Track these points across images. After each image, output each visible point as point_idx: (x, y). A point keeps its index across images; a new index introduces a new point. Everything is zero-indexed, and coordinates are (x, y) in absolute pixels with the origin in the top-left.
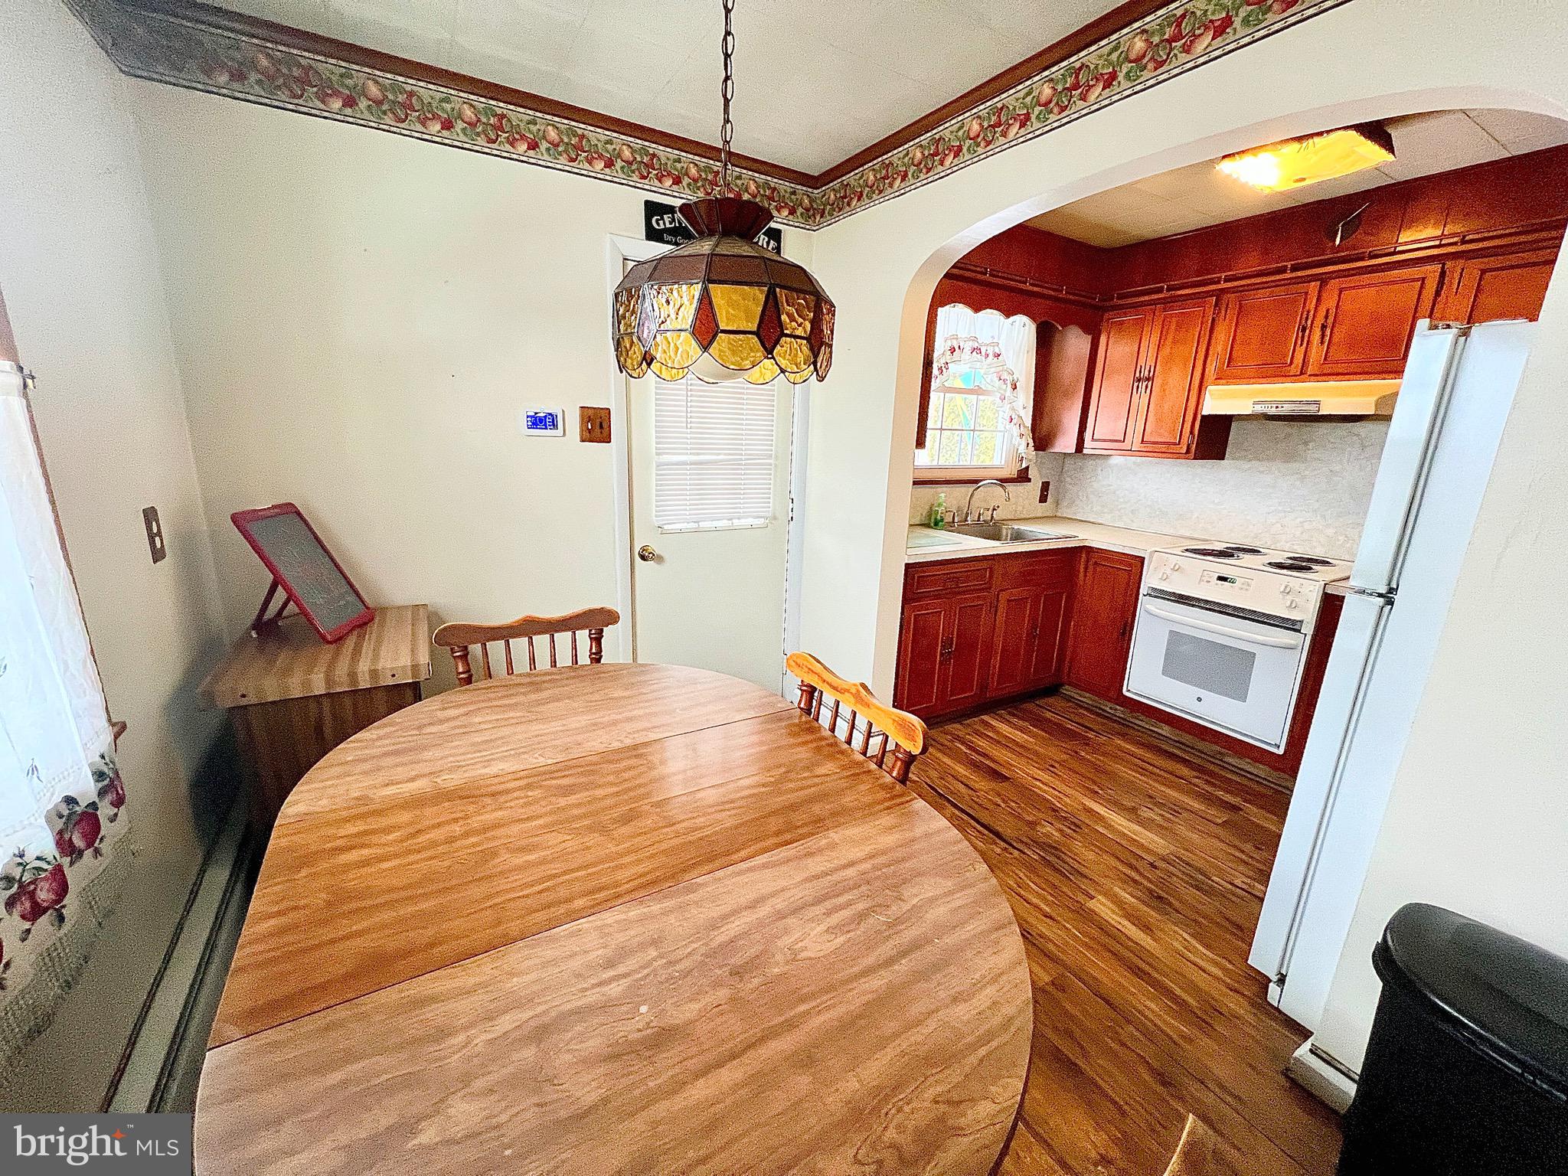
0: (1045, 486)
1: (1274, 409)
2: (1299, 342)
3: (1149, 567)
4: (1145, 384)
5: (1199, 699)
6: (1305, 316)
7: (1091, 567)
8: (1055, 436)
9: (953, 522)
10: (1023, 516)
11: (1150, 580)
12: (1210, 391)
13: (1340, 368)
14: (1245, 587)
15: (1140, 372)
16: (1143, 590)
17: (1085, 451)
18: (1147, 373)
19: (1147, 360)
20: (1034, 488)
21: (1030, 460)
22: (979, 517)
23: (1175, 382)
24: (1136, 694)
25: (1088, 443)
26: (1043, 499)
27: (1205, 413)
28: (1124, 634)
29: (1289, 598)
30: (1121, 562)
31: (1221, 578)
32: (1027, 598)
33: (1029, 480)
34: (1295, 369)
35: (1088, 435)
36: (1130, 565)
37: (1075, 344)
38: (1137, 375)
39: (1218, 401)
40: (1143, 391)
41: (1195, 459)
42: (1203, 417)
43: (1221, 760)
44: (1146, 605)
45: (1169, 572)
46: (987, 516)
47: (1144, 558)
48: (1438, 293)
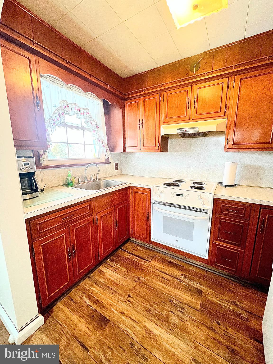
0: (116, 165)
1: (184, 131)
2: (188, 108)
3: (153, 192)
4: (142, 126)
5: (177, 241)
6: (188, 99)
7: (134, 194)
8: (116, 146)
9: (79, 182)
10: (109, 176)
11: (154, 198)
12: (162, 127)
13: (202, 116)
14: (186, 197)
15: (140, 122)
16: (152, 201)
17: (126, 151)
18: (142, 122)
19: (141, 118)
20: (112, 165)
21: (109, 156)
22: (91, 178)
23: (151, 124)
24: (155, 240)
25: (127, 148)
26: (116, 169)
27: (162, 135)
28: (148, 218)
29: (202, 200)
30: (143, 191)
31: (178, 195)
32: (111, 212)
33: (110, 163)
34: (188, 118)
35: (126, 145)
36: (147, 192)
37: (117, 113)
38: (139, 123)
39: (165, 130)
40: (142, 128)
41: (161, 151)
42: (161, 136)
43: (186, 260)
44: (154, 207)
45: (160, 194)
46: (95, 177)
47: (151, 189)
48: (228, 87)
